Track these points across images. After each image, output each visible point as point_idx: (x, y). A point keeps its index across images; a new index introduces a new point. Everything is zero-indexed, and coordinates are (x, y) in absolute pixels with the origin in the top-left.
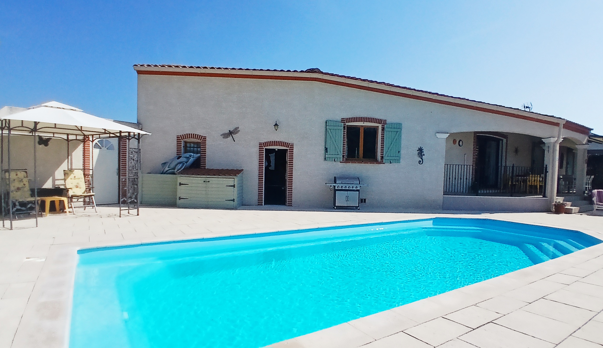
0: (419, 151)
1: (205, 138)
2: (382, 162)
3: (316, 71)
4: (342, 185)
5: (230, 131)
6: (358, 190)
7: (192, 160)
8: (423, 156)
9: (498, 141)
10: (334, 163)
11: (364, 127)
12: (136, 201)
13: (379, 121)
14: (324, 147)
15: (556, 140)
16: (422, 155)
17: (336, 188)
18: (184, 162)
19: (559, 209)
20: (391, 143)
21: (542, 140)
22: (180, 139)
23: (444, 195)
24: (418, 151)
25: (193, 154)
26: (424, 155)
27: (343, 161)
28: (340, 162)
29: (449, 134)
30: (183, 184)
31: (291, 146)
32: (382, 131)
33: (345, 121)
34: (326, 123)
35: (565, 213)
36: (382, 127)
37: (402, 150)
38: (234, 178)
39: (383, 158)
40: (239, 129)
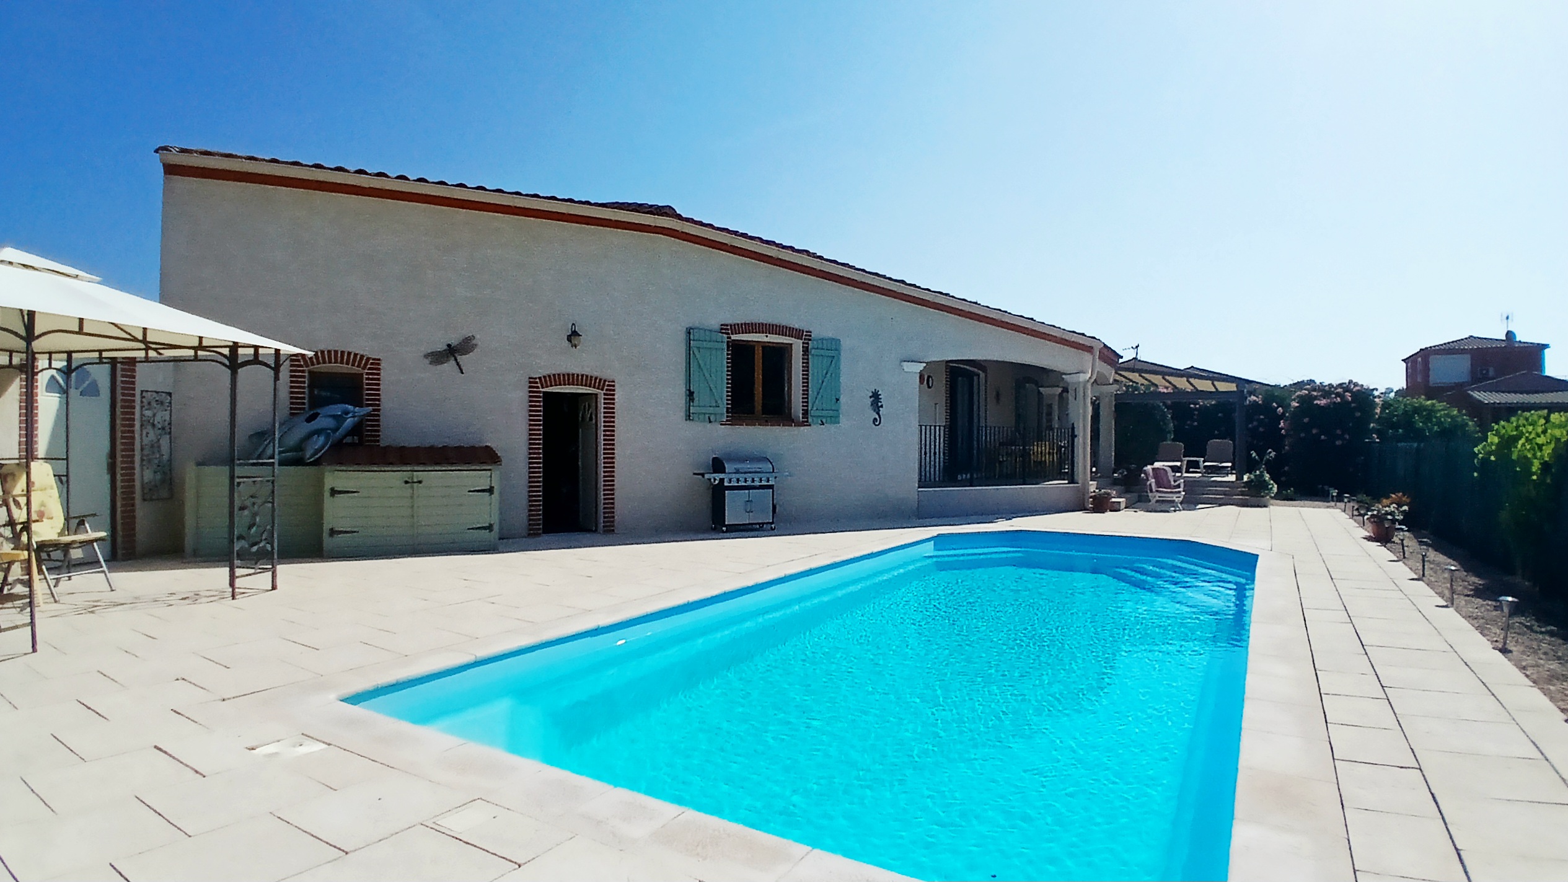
0: (872, 399)
1: (377, 362)
2: (805, 423)
3: (666, 213)
4: (737, 476)
5: (449, 345)
6: (771, 487)
7: (349, 422)
8: (881, 409)
9: (970, 376)
10: (709, 425)
11: (763, 344)
12: (269, 547)
13: (797, 333)
14: (684, 390)
15: (1088, 378)
16: (879, 407)
17: (726, 484)
18: (327, 429)
19: (1100, 505)
20: (823, 382)
21: (1064, 376)
22: (301, 366)
23: (919, 487)
24: (871, 397)
25: (350, 407)
26: (882, 406)
27: (727, 421)
28: (721, 424)
29: (925, 365)
30: (340, 492)
31: (609, 387)
32: (803, 355)
33: (728, 329)
34: (689, 333)
35: (1111, 511)
36: (803, 347)
37: (842, 396)
38: (490, 470)
39: (807, 414)
40: (474, 342)
